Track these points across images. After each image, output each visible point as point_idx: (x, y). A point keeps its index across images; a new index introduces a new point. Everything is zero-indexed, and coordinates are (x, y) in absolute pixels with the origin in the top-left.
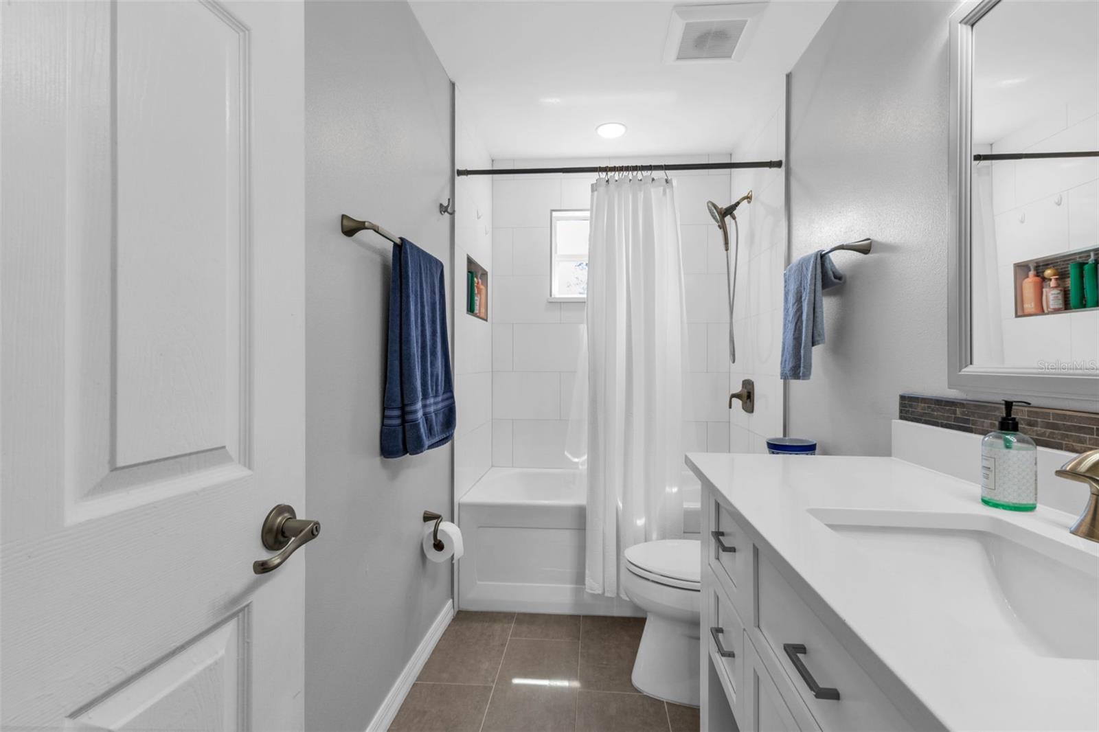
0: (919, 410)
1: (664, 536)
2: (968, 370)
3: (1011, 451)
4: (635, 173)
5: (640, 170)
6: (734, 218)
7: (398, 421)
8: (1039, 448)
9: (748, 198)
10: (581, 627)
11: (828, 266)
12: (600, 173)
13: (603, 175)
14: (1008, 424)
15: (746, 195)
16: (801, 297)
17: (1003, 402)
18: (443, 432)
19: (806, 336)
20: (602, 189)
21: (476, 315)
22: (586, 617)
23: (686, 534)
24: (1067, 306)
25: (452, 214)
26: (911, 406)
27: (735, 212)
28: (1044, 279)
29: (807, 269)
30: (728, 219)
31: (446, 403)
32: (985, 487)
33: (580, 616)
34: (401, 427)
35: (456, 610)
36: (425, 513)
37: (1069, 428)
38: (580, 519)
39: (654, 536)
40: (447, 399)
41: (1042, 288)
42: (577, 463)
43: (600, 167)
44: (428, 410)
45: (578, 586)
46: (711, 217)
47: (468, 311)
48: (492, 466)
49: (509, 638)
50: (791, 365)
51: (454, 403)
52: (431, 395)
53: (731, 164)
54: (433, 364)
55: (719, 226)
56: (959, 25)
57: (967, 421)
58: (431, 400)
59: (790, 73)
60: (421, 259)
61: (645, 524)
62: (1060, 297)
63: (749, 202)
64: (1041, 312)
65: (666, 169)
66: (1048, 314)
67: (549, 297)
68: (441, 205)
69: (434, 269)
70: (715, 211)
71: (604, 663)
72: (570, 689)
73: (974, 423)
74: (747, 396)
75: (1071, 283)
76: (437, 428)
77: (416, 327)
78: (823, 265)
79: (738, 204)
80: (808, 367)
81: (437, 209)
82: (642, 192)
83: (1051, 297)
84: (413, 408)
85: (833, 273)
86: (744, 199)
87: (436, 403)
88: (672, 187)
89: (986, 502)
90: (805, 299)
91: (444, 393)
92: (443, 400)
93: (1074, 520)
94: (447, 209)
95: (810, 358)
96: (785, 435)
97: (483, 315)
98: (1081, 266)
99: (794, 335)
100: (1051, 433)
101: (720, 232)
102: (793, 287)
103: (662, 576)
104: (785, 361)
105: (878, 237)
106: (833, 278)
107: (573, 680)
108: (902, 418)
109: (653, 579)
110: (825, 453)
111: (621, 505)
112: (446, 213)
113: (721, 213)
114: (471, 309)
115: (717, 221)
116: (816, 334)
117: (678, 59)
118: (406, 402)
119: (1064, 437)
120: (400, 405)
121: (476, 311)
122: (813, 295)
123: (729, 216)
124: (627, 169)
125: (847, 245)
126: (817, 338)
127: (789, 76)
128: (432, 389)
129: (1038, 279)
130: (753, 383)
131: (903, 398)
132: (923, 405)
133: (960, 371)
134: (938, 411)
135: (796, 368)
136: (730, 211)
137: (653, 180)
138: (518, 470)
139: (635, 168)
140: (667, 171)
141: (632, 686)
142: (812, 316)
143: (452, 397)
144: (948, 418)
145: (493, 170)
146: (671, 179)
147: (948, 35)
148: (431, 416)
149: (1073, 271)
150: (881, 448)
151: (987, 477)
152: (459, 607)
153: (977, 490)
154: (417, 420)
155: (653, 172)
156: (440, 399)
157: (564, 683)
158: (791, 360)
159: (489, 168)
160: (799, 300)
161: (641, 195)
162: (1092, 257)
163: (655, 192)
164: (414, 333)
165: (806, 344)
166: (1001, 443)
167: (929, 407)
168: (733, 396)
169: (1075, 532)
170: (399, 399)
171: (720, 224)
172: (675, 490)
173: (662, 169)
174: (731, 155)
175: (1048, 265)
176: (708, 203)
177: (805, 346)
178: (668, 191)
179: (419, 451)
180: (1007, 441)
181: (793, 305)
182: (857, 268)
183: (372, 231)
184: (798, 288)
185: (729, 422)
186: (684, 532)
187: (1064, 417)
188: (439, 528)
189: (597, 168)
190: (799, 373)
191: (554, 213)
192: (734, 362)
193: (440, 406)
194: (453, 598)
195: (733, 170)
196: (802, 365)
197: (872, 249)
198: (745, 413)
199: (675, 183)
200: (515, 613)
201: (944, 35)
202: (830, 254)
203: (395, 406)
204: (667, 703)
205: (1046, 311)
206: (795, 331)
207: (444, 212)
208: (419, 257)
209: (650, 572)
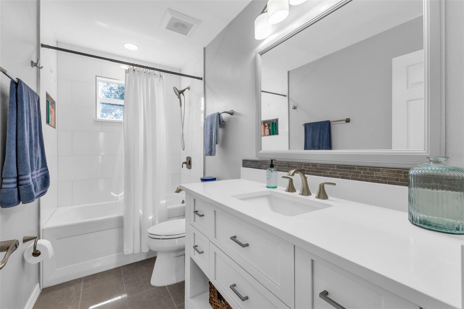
0: (248, 164)
1: (160, 222)
2: (260, 152)
3: (273, 173)
4: (146, 69)
5: (149, 69)
6: (184, 95)
7: (15, 185)
8: (278, 172)
9: (189, 88)
10: (122, 272)
11: (221, 118)
12: (130, 66)
13: (131, 67)
14: (272, 166)
15: (188, 87)
16: (212, 128)
17: (271, 160)
18: (42, 189)
19: (214, 141)
20: (132, 73)
21: (49, 125)
22: (122, 267)
23: (168, 219)
24: (270, 134)
25: (39, 68)
26: (246, 163)
27: (184, 93)
28: (265, 126)
29: (214, 118)
30: (181, 95)
31: (42, 173)
32: (267, 183)
33: (120, 267)
34: (17, 188)
35: (41, 288)
36: (24, 238)
37: (283, 166)
38: (120, 222)
39: (157, 222)
40: (43, 171)
41: (265, 129)
42: (118, 197)
43: (130, 63)
44: (34, 177)
45: (119, 254)
46: (175, 93)
47: (46, 122)
48: (58, 207)
49: (82, 290)
50: (209, 151)
51: (48, 173)
52: (35, 169)
53: (180, 74)
54: (36, 152)
55: (178, 97)
56: (258, 54)
57: (260, 166)
58: (35, 172)
59: (205, 48)
60: (29, 92)
61: (153, 218)
62: (269, 131)
63: (189, 90)
64: (265, 135)
65: (160, 71)
66: (266, 136)
67: (95, 118)
68: (32, 62)
69: (35, 98)
70: (177, 91)
71: (137, 282)
72: (122, 299)
73: (262, 166)
74: (189, 163)
75: (271, 128)
76: (38, 187)
77: (27, 130)
78: (219, 117)
79: (185, 90)
80: (215, 152)
81: (30, 64)
82: (150, 79)
83: (267, 131)
84: (26, 177)
85: (222, 120)
86: (187, 88)
87: (37, 174)
88: (163, 79)
89: (267, 187)
90: (214, 128)
91: (42, 167)
92: (41, 172)
93: (285, 189)
94: (35, 64)
95: (216, 149)
96: (204, 176)
97: (53, 125)
98: (273, 123)
99: (210, 140)
100: (279, 168)
101: (179, 99)
102: (209, 124)
103: (165, 235)
104: (207, 150)
105: (235, 110)
106: (222, 122)
107: (123, 295)
108: (243, 166)
109: (162, 238)
110: (219, 180)
111: (141, 212)
112: (35, 67)
113: (179, 92)
114: (48, 122)
115: (177, 95)
116: (217, 140)
117: (166, 28)
118: (20, 173)
119: (282, 168)
120: (16, 176)
121: (50, 123)
122: (216, 127)
123: (182, 94)
124: (143, 67)
125: (227, 112)
126: (218, 142)
127: (204, 49)
128: (36, 166)
129: (264, 126)
130: (191, 158)
131: (243, 160)
132: (249, 162)
133: (259, 152)
134: (253, 164)
135: (210, 152)
136: (182, 92)
137: (155, 74)
138: (76, 206)
139: (147, 68)
140: (160, 72)
141: (152, 286)
142: (216, 134)
143: (47, 170)
144: (256, 166)
145: (57, 48)
146: (162, 76)
147: (255, 55)
148: (36, 181)
149: (271, 125)
150: (238, 176)
151: (268, 180)
152: (43, 287)
153: (265, 185)
154: (29, 183)
155: (155, 71)
156: (39, 171)
157: (119, 298)
158: (209, 149)
159: (55, 46)
160: (211, 128)
161: (150, 80)
162: (275, 121)
163: (156, 80)
164: (27, 134)
165: (214, 143)
166: (270, 171)
167: (251, 163)
168: (184, 163)
169: (286, 191)
170: (15, 172)
171: (178, 96)
172: (164, 202)
173: (159, 71)
174: (180, 70)
175: (266, 122)
176: (174, 87)
177: (214, 145)
178: (161, 80)
179: (31, 201)
180: (272, 170)
181: (209, 130)
182: (229, 119)
183: (2, 72)
184: (211, 124)
185: (180, 173)
186: (168, 218)
187: (282, 163)
188: (37, 243)
189: (128, 63)
190: (212, 153)
191: (97, 77)
192: (184, 150)
193: (39, 175)
194: (40, 283)
195: (181, 76)
196: (213, 151)
197: (234, 114)
198: (187, 169)
199: (164, 77)
200: (82, 278)
201: (254, 54)
202: (221, 114)
203: (12, 177)
204: (167, 286)
205: (266, 135)
206: (210, 139)
207: (34, 66)
208: (28, 91)
209: (161, 235)
